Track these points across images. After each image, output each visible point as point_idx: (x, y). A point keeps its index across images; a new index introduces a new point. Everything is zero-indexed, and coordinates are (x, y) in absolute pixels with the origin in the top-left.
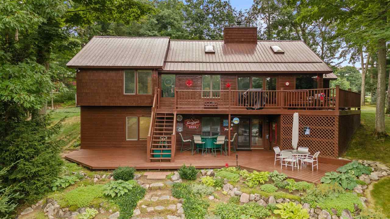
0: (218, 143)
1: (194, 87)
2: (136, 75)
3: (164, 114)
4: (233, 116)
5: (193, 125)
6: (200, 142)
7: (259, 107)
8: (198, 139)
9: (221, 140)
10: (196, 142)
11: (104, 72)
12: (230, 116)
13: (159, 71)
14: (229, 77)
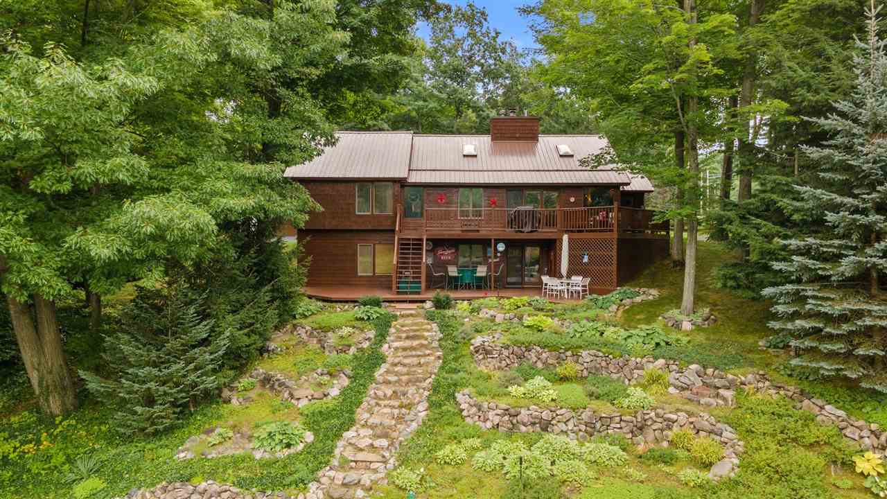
0: (478, 274)
1: (449, 203)
2: (372, 189)
3: (409, 239)
4: (497, 241)
5: (446, 254)
6: (456, 274)
7: (530, 229)
8: (453, 271)
9: (482, 271)
10: (450, 274)
11: (331, 185)
12: (493, 241)
13: (401, 183)
14: (495, 191)
